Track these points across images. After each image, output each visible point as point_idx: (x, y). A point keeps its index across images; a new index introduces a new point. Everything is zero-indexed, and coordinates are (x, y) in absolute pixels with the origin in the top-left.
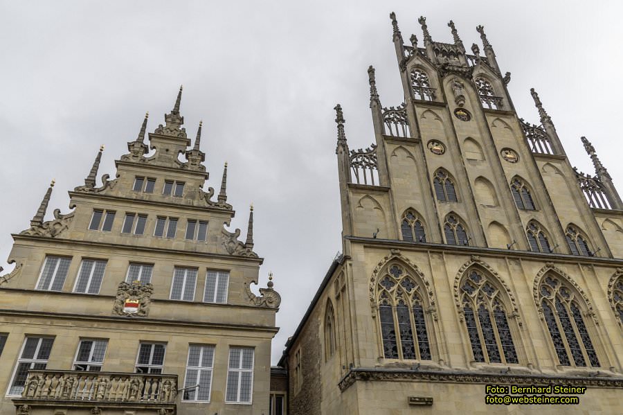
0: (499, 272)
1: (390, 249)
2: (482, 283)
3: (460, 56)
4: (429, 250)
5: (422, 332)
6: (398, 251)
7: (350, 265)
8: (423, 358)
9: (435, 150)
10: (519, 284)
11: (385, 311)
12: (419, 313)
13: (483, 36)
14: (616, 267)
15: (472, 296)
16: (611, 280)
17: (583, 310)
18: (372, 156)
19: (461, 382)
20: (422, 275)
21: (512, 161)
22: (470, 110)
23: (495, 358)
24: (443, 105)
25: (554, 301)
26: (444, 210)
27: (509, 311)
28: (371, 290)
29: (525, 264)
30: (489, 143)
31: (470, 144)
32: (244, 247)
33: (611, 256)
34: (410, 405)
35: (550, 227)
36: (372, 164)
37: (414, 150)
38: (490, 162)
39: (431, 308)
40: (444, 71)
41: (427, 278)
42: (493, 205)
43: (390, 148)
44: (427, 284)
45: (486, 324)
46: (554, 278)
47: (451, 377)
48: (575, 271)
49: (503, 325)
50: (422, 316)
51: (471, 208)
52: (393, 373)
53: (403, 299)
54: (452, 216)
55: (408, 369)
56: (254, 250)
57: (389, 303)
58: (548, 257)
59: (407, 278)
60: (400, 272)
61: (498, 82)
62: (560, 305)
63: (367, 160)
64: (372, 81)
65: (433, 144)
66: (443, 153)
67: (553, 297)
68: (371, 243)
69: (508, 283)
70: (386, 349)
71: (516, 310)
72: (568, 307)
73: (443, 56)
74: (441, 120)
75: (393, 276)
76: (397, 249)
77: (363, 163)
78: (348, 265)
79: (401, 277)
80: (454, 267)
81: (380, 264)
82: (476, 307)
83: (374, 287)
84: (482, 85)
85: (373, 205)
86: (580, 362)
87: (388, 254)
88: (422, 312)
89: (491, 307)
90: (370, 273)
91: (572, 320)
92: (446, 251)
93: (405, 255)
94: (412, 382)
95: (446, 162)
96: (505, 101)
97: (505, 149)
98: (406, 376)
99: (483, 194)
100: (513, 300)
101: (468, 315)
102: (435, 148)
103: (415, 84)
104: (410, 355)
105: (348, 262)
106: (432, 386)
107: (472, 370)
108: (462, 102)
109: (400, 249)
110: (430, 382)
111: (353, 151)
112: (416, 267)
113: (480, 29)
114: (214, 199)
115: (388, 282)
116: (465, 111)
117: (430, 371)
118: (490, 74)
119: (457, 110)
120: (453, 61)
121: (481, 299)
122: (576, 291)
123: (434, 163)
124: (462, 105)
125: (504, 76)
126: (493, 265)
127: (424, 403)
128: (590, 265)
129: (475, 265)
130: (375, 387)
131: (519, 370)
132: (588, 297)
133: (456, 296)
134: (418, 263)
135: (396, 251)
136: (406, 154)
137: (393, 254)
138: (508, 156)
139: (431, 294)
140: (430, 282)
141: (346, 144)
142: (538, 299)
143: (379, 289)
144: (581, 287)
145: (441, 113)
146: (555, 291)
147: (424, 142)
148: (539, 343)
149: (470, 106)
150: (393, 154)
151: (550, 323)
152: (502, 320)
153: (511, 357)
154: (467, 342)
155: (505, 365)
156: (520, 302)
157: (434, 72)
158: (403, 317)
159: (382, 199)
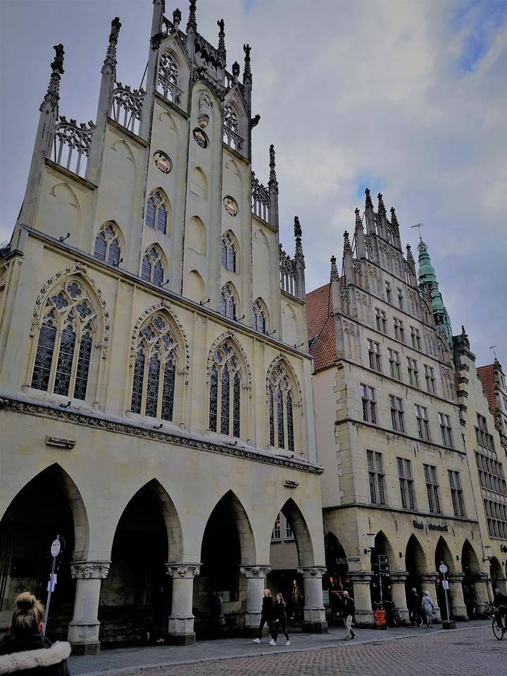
0: (184, 326)
1: (77, 261)
2: (164, 331)
3: (218, 68)
4: (121, 278)
5: (84, 368)
6: (85, 267)
7: (20, 263)
8: (76, 396)
9: (160, 164)
10: (198, 342)
11: (48, 334)
12: (87, 347)
13: (247, 59)
14: (281, 350)
15: (150, 342)
16: (274, 361)
17: (243, 383)
18: (86, 135)
19: (110, 430)
20: (105, 303)
21: (232, 212)
22: (210, 136)
23: (151, 412)
24: (186, 116)
25: (223, 367)
26: (150, 237)
27: (180, 366)
28: (38, 303)
29: (210, 324)
30: (217, 184)
31: (198, 175)
33: (281, 340)
34: (47, 445)
35: (242, 295)
36: (83, 147)
37: (137, 151)
38: (211, 204)
39: (103, 343)
40: (198, 74)
41: (108, 308)
42: (199, 251)
43: (111, 137)
44: (107, 315)
45: (154, 376)
46: (230, 345)
47: (102, 423)
48: (249, 344)
49: (170, 380)
50: (89, 350)
51: (178, 247)
53: (73, 325)
54: (156, 248)
55: (57, 406)
57: (55, 324)
58: (233, 324)
59: (85, 302)
60: (79, 292)
61: (245, 121)
62: (227, 373)
63: (78, 139)
64: (113, 39)
65: (160, 156)
66: (168, 173)
67: (223, 363)
68: (55, 246)
69: (189, 339)
70: (35, 377)
71: (188, 367)
72: (232, 376)
73: (202, 57)
74: (177, 134)
75: (69, 294)
76: (84, 264)
77: (72, 140)
78: (16, 263)
79: (78, 299)
80: (144, 304)
81: (58, 275)
82: (150, 354)
83: (42, 301)
84: (229, 115)
85: (70, 199)
86: (225, 430)
87: (72, 265)
88: (90, 345)
89: (164, 359)
90: (42, 281)
91: (232, 389)
92: (139, 285)
93: (91, 274)
94: (56, 420)
96: (245, 144)
97: (229, 197)
98: (52, 412)
99: (194, 237)
100: (188, 357)
101: (139, 361)
102: (161, 162)
103: (162, 73)
104: (62, 390)
105: (17, 259)
106: (78, 428)
107: (126, 419)
108: (205, 123)
109: (88, 266)
110: (77, 424)
111: (64, 117)
112: (100, 291)
113: (247, 49)
115: (61, 300)
116: (204, 134)
117: (83, 412)
118: (241, 106)
119: (197, 130)
120: (210, 68)
121: (157, 348)
122: (244, 362)
124: (203, 126)
125: (253, 117)
126: (181, 315)
127: (65, 446)
128: (263, 342)
129: (163, 310)
131: (170, 428)
132: (251, 371)
133: (134, 338)
134: (103, 288)
135: (82, 267)
136: (127, 153)
137: (77, 268)
138: (229, 206)
139: (107, 328)
140: (111, 315)
141: (57, 103)
142: (210, 362)
143: (47, 305)
144: (249, 360)
145: (180, 124)
146: (227, 358)
147: (151, 150)
148: (197, 405)
149: (211, 132)
150: (113, 146)
151: (213, 388)
152: (171, 375)
153: (167, 414)
154: (130, 389)
155: (158, 421)
156: (194, 360)
157: (186, 71)
158: (68, 344)
159: (83, 197)
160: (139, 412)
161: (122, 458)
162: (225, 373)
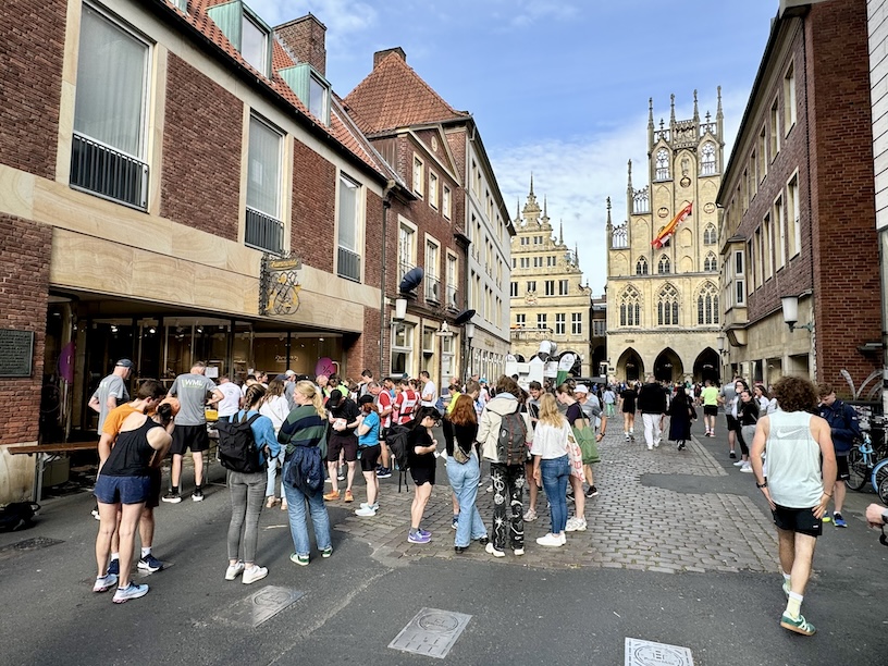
0: (679, 286)
1: (627, 280)
2: (670, 291)
3: (694, 129)
4: (645, 279)
5: (637, 315)
8: (635, 325)
10: (688, 290)
11: (623, 309)
12: (637, 307)
15: (664, 297)
17: (720, 298)
18: (624, 227)
19: (647, 334)
20: (640, 291)
21: (710, 211)
22: (691, 178)
23: (667, 323)
24: (672, 181)
26: (659, 253)
27: (679, 302)
28: (617, 300)
29: (694, 279)
30: (696, 204)
32: (574, 267)
34: (626, 342)
36: (624, 233)
37: (648, 218)
39: (642, 306)
41: (642, 292)
42: (689, 244)
43: (634, 220)
44: (642, 295)
45: (667, 309)
47: (643, 332)
49: (676, 309)
50: (639, 308)
51: (673, 251)
52: (620, 332)
53: (631, 302)
54: (664, 257)
55: (627, 331)
57: (625, 304)
59: (634, 293)
60: (632, 290)
61: (718, 146)
63: (622, 231)
65: (662, 210)
66: (666, 216)
67: (706, 294)
68: (619, 278)
69: (682, 291)
70: (621, 322)
71: (682, 303)
72: (712, 297)
74: (669, 192)
75: (627, 292)
77: (620, 233)
79: (632, 292)
80: (657, 285)
81: (622, 288)
82: (664, 302)
85: (622, 258)
86: (709, 322)
87: (626, 283)
89: (671, 302)
90: (617, 293)
91: (712, 304)
93: (633, 282)
94: (628, 335)
96: (718, 163)
97: (707, 204)
99: (685, 238)
101: (660, 305)
102: (662, 213)
103: (659, 163)
104: (631, 324)
106: (635, 335)
107: (654, 329)
111: (615, 227)
112: (638, 288)
114: (557, 243)
115: (625, 295)
116: (688, 178)
117: (636, 330)
118: (713, 140)
119: (682, 180)
121: (667, 298)
122: (718, 289)
123: (660, 223)
124: (685, 176)
126: (676, 282)
127: (632, 341)
129: (667, 283)
131: (675, 328)
133: (655, 299)
134: (639, 286)
135: (629, 281)
136: (643, 222)
137: (628, 283)
138: (708, 208)
139: (643, 299)
141: (611, 223)
142: (695, 296)
143: (621, 299)
145: (670, 186)
146: (709, 290)
147: (655, 212)
148: (688, 317)
149: (691, 175)
150: (637, 224)
151: (701, 306)
152: (676, 307)
153: (675, 322)
154: (656, 318)
155: (671, 326)
156: (685, 299)
157: (671, 152)
158: (630, 309)
159: (627, 253)
160: (662, 324)
161: (654, 342)
162: (708, 298)
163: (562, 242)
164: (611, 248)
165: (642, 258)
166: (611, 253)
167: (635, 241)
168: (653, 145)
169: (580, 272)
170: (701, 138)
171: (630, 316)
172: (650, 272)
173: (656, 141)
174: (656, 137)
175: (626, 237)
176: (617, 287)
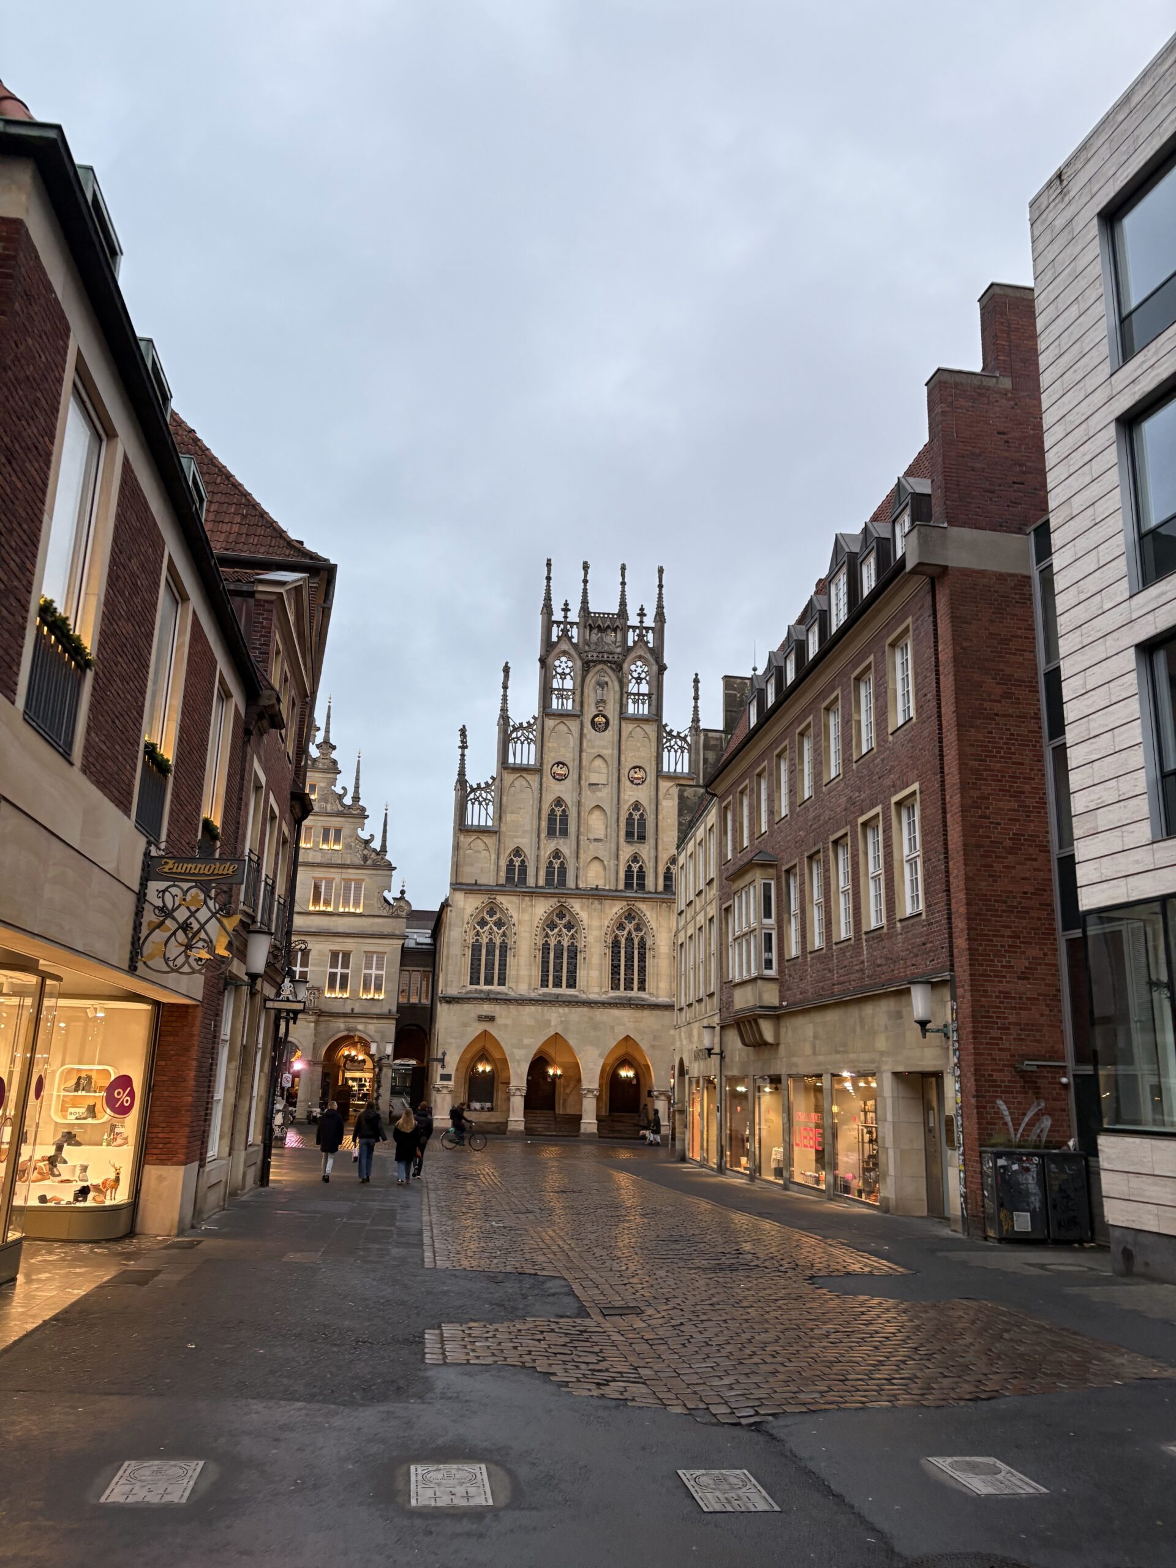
0: (581, 913)
1: (488, 894)
2: (563, 922)
3: (619, 630)
4: (525, 894)
5: (502, 964)
6: (493, 897)
7: (451, 911)
8: (497, 985)
9: (558, 774)
10: (595, 923)
11: (476, 948)
12: (504, 948)
15: (552, 933)
17: (649, 943)
18: (490, 789)
19: (520, 1004)
20: (511, 917)
21: (640, 781)
22: (610, 717)
23: (557, 984)
24: (578, 715)
25: (625, 936)
26: (549, 846)
27: (580, 945)
28: (466, 931)
29: (607, 903)
30: (616, 764)
31: (599, 762)
32: (378, 854)
34: (478, 1020)
35: (649, 862)
36: (489, 799)
37: (534, 780)
38: (612, 787)
39: (513, 946)
41: (515, 920)
42: (602, 836)
43: (509, 778)
44: (514, 925)
45: (559, 956)
46: (633, 914)
47: (512, 1002)
48: (652, 909)
49: (572, 958)
50: (506, 951)
51: (574, 846)
52: (469, 999)
53: (493, 937)
54: (557, 854)
55: (482, 996)
56: (388, 857)
57: (480, 940)
59: (500, 919)
60: (495, 913)
61: (655, 668)
63: (485, 795)
64: (505, 686)
67: (625, 933)
68: (473, 889)
69: (585, 923)
70: (471, 978)
71: (585, 946)
72: (636, 941)
73: (597, 634)
74: (571, 734)
75: (487, 918)
76: (493, 894)
77: (480, 799)
78: (449, 911)
79: (495, 918)
80: (542, 908)
81: (477, 908)
82: (553, 942)
83: (469, 929)
84: (639, 670)
85: (481, 848)
86: (629, 987)
87: (485, 898)
89: (566, 943)
90: (467, 917)
91: (636, 952)
92: (537, 894)
93: (499, 899)
94: (484, 1003)
95: (564, 790)
96: (654, 697)
98: (482, 999)
99: (596, 825)
100: (587, 937)
101: (546, 948)
103: (557, 679)
104: (489, 982)
105: (449, 909)
106: (498, 1007)
107: (533, 995)
109: (497, 894)
110: (497, 1004)
111: (472, 785)
112: (507, 909)
114: (348, 800)
115: (482, 922)
116: (604, 716)
117: (499, 996)
118: (649, 657)
120: (610, 638)
121: (559, 936)
122: (649, 927)
123: (555, 790)
124: (602, 709)
126: (576, 906)
127: (490, 1019)
128: (669, 902)
129: (561, 906)
130: (455, 1007)
131: (570, 995)
132: (655, 933)
133: (538, 934)
134: (509, 906)
136: (525, 783)
137: (490, 898)
139: (515, 934)
140: (516, 924)
141: (465, 778)
142: (608, 936)
143: (473, 930)
144: (653, 924)
145: (574, 725)
146: (630, 926)
147: (547, 768)
148: (594, 974)
149: (611, 711)
150: (512, 785)
151: (616, 955)
152: (573, 953)
153: (572, 984)
154: (537, 973)
155: (564, 990)
156: (591, 939)
157: (579, 663)
158: (490, 952)
159: (490, 841)
160: (547, 986)
161: (530, 1022)
162: (629, 939)
163: (356, 798)
164: (462, 827)
165: (517, 852)
166: (462, 838)
167: (509, 818)
168: (549, 646)
169: (390, 868)
170: (630, 649)
171: (490, 965)
172: (531, 881)
173: (554, 639)
174: (555, 632)
175: (491, 808)
176: (468, 906)
